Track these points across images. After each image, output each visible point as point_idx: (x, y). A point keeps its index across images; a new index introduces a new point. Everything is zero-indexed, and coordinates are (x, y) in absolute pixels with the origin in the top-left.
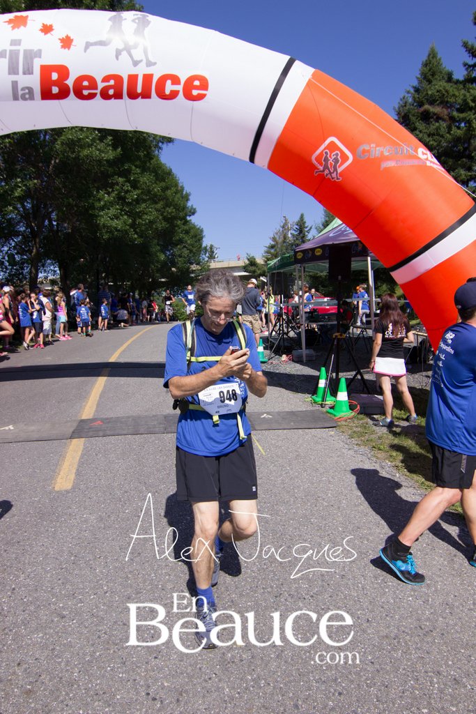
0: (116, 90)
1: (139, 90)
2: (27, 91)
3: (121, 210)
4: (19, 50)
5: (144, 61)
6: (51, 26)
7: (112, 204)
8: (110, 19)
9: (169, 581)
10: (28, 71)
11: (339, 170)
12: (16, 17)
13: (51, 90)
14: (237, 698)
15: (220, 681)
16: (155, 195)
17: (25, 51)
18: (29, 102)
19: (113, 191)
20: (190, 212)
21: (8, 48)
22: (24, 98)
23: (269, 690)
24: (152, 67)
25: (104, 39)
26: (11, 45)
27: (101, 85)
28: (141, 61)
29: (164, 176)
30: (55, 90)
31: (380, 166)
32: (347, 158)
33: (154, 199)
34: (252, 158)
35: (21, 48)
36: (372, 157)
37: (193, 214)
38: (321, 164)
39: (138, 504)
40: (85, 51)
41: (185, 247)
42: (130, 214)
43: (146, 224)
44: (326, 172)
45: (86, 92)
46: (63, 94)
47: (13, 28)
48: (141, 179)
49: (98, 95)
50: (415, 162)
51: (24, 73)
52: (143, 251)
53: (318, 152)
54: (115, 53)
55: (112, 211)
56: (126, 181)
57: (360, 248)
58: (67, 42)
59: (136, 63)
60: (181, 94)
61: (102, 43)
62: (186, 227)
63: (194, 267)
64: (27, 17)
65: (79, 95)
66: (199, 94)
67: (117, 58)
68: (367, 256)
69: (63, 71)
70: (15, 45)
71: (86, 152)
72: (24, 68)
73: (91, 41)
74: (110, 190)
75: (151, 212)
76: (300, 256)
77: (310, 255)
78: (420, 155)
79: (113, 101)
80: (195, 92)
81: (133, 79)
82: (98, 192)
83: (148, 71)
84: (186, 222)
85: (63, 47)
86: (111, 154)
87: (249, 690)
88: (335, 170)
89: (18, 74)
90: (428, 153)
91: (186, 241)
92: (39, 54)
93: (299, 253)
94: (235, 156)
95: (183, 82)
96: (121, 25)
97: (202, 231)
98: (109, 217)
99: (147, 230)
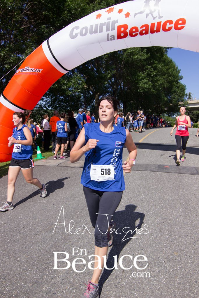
0: (146, 30)
1: (155, 29)
2: (112, 37)
3: (149, 80)
4: (110, 22)
6: (122, 10)
7: (145, 77)
8: (145, 2)
9: (151, 225)
10: (113, 29)
12: (110, 9)
13: (121, 35)
14: (171, 272)
15: (166, 264)
16: (164, 72)
17: (112, 21)
18: (113, 41)
19: (146, 72)
20: (180, 78)
21: (106, 21)
22: (111, 40)
23: (186, 273)
24: (161, 18)
25: (142, 10)
26: (107, 20)
27: (140, 30)
28: (157, 17)
29: (169, 63)
30: (122, 35)
33: (163, 74)
35: (111, 21)
37: (182, 79)
39: (143, 196)
40: (134, 17)
41: (176, 94)
42: (152, 81)
43: (159, 85)
45: (134, 34)
46: (125, 36)
47: (108, 13)
48: (158, 66)
49: (139, 34)
51: (112, 30)
52: (158, 97)
54: (146, 16)
55: (145, 81)
56: (151, 67)
58: (127, 15)
59: (154, 18)
60: (173, 28)
61: (141, 13)
62: (178, 85)
63: (180, 103)
64: (114, 8)
65: (132, 35)
66: (181, 27)
67: (147, 18)
69: (126, 27)
70: (109, 20)
71: (135, 57)
72: (111, 28)
73: (137, 12)
74: (144, 72)
75: (161, 80)
79: (144, 35)
80: (179, 26)
81: (153, 25)
82: (139, 73)
83: (159, 21)
84: (178, 83)
85: (126, 17)
86: (145, 57)
87: (177, 270)
89: (109, 31)
91: (177, 92)
92: (117, 22)
94: (197, 52)
95: (174, 22)
96: (149, 3)
97: (185, 86)
98: (143, 83)
99: (159, 87)
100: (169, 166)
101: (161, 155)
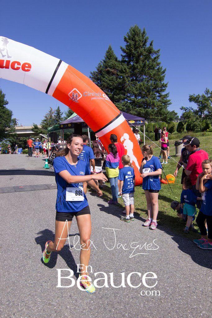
1: (4, 65)
5: (7, 56)
11: (78, 99)
20: (5, 103)
24: (10, 58)
28: (6, 55)
31: (91, 99)
32: (80, 96)
34: (47, 92)
36: (88, 96)
37: (7, 104)
38: (72, 97)
41: (3, 119)
44: (73, 99)
50: (102, 98)
53: (70, 93)
57: (85, 125)
59: (3, 56)
60: (21, 68)
62: (3, 110)
63: (7, 129)
66: (27, 69)
68: (88, 127)
76: (62, 126)
77: (66, 126)
78: (103, 96)
80: (26, 69)
83: (8, 59)
84: (3, 108)
88: (76, 99)
90: (106, 95)
91: (4, 117)
93: (62, 125)
94: (40, 91)
95: (21, 65)
97: (11, 112)
100: (24, 186)
101: (10, 179)
